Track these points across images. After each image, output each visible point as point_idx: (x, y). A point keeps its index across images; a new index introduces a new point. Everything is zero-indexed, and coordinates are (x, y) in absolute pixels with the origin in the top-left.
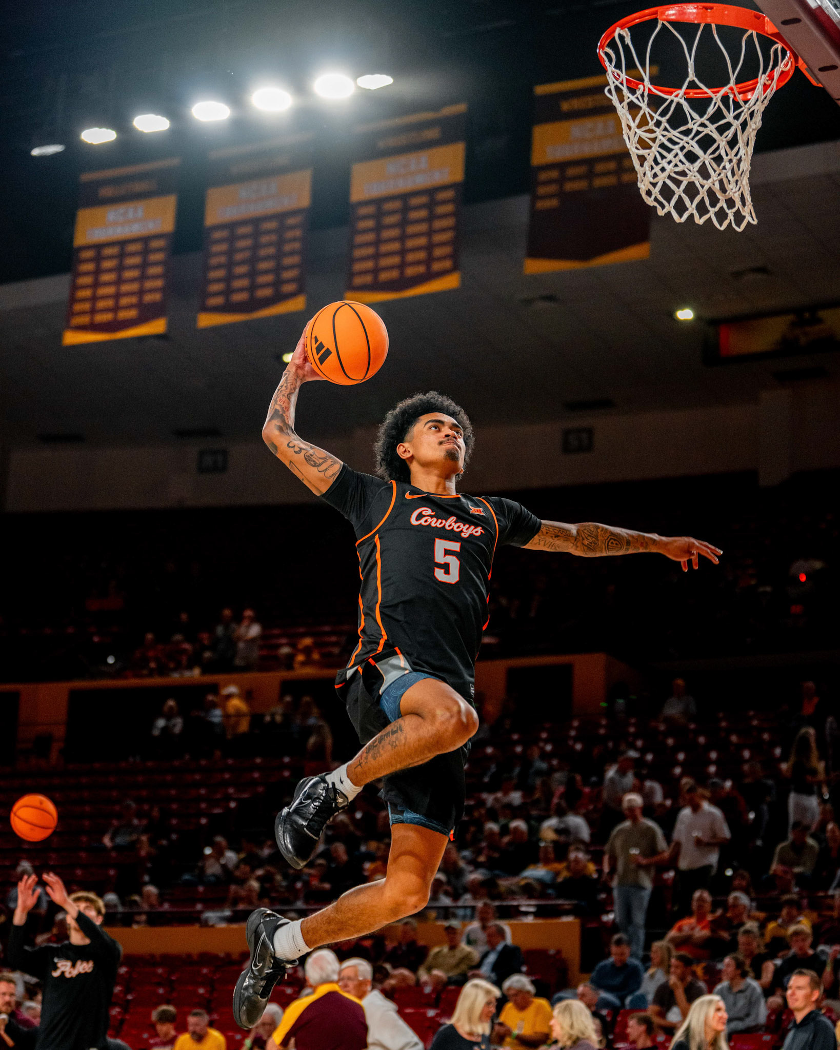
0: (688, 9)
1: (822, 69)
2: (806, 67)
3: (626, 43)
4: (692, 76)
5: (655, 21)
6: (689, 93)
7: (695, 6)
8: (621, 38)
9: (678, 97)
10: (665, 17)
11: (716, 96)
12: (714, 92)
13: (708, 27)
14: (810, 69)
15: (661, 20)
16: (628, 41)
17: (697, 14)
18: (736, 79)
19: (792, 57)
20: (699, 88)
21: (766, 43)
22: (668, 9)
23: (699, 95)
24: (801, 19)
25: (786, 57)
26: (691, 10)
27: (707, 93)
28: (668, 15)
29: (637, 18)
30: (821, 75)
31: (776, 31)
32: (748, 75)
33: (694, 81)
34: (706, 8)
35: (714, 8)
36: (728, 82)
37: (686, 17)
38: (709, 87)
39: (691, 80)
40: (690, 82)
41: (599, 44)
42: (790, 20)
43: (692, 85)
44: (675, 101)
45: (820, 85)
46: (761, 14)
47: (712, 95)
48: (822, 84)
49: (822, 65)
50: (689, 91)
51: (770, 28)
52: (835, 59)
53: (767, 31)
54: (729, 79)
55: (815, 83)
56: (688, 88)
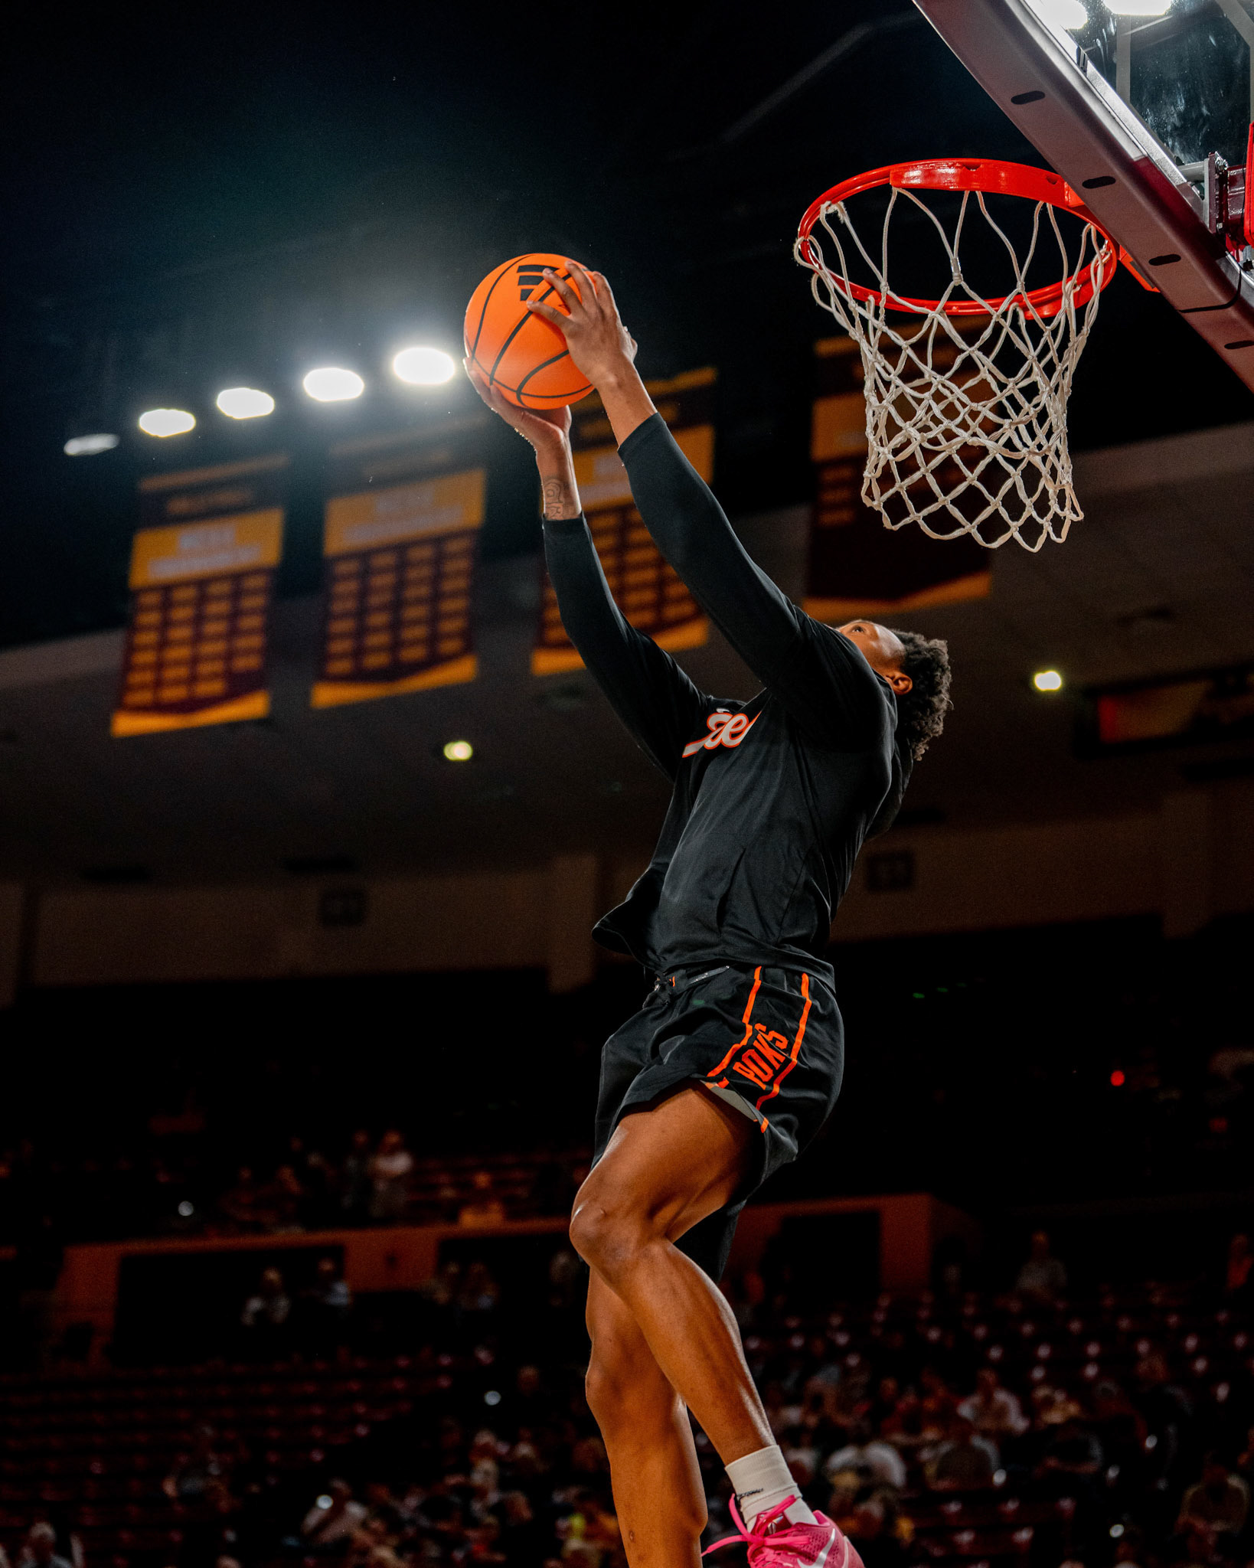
0: (939, 168)
1: (1156, 262)
2: (1132, 259)
3: (842, 222)
4: (957, 279)
5: (886, 190)
6: (951, 308)
7: (950, 164)
8: (832, 218)
9: (937, 316)
10: (904, 182)
11: (997, 311)
12: (993, 306)
13: (973, 196)
14: (1137, 263)
15: (895, 186)
16: (845, 218)
17: (954, 175)
18: (1025, 280)
19: (1112, 245)
20: (970, 299)
21: (1071, 224)
22: (907, 169)
23: (971, 311)
24: (1113, 176)
25: (1104, 246)
26: (947, 172)
27: (983, 308)
28: (909, 179)
29: (857, 183)
30: (1153, 270)
31: (1081, 201)
32: (1045, 275)
33: (960, 286)
34: (968, 167)
35: (981, 166)
36: (1015, 288)
37: (936, 181)
38: (984, 297)
39: (957, 285)
40: (955, 288)
41: (799, 230)
42: (1098, 179)
43: (958, 295)
44: (929, 316)
45: (1156, 290)
46: (1053, 174)
47: (991, 310)
48: (1158, 288)
49: (1155, 256)
50: (951, 304)
51: (1071, 198)
52: (1174, 243)
53: (1068, 202)
54: (1015, 281)
55: (1147, 286)
56: (950, 299)
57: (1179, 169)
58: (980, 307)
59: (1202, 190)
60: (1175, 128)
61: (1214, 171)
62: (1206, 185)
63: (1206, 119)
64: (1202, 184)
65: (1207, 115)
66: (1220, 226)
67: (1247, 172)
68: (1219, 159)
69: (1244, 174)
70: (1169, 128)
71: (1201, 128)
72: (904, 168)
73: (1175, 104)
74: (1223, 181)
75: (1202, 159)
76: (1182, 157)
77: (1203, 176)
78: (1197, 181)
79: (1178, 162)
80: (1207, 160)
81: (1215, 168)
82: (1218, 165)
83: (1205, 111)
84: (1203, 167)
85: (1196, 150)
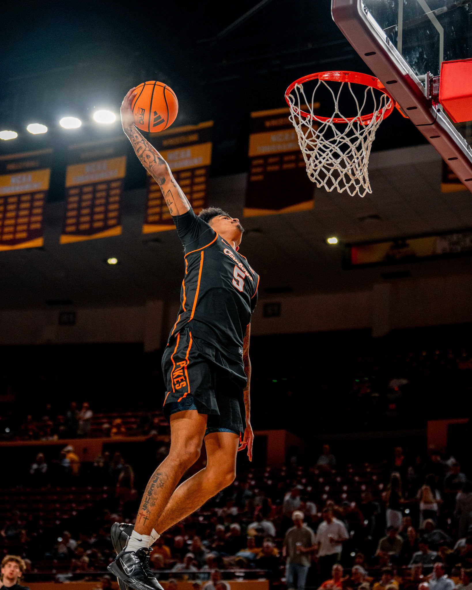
0: (335, 74)
1: (409, 109)
2: (400, 107)
3: (301, 92)
4: (337, 111)
5: (317, 81)
6: (335, 120)
7: (339, 73)
8: (298, 89)
9: (329, 122)
10: (322, 78)
11: (350, 122)
12: (348, 120)
13: (346, 84)
14: (402, 108)
15: (320, 80)
16: (302, 91)
17: (340, 77)
18: (361, 113)
19: (392, 101)
20: (341, 117)
21: (378, 93)
22: (324, 74)
23: (341, 122)
24: (397, 80)
25: (389, 102)
26: (337, 74)
28: (324, 77)
29: (307, 78)
30: (408, 112)
31: (383, 87)
32: (368, 111)
33: (338, 113)
34: (345, 74)
35: (350, 74)
36: (357, 115)
37: (334, 78)
38: (346, 117)
40: (336, 114)
41: (286, 92)
42: (391, 81)
43: (337, 116)
44: (327, 124)
45: (407, 117)
46: (375, 77)
47: (348, 122)
48: (408, 117)
49: (408, 107)
50: (335, 119)
51: (380, 85)
52: (416, 103)
53: (378, 87)
54: (357, 113)
55: (404, 116)
56: (335, 117)
57: (417, 77)
58: (344, 120)
59: (424, 85)
60: (415, 63)
61: (429, 78)
62: (426, 83)
63: (426, 59)
64: (424, 82)
65: (426, 58)
66: (430, 97)
67: (440, 79)
68: (431, 75)
69: (439, 80)
70: (414, 63)
71: (424, 63)
72: (324, 73)
73: (416, 54)
74: (431, 81)
75: (425, 74)
76: (418, 73)
77: (425, 80)
78: (423, 81)
79: (417, 74)
80: (426, 75)
81: (428, 77)
83: (425, 56)
84: (425, 76)
85: (422, 70)
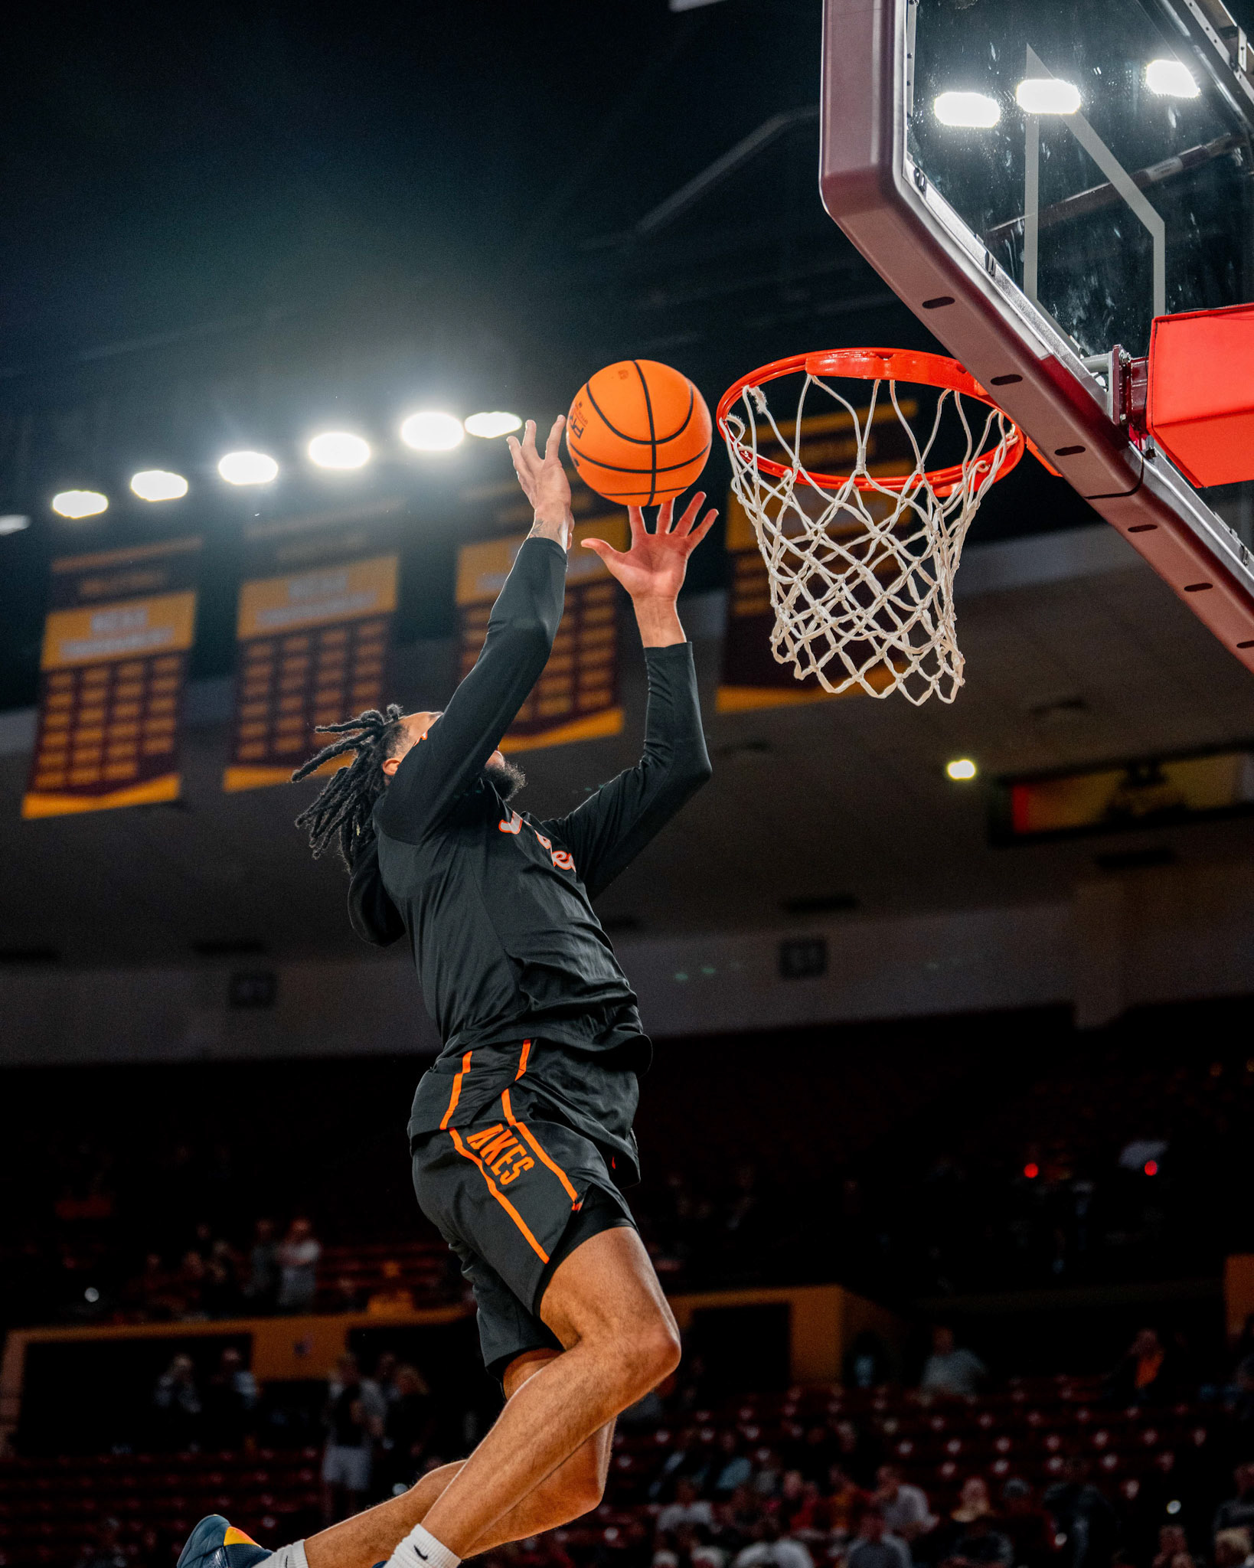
0: (854, 356)
1: (1061, 452)
2: (1038, 448)
3: (759, 407)
4: (860, 466)
5: (802, 375)
6: (863, 485)
7: (864, 353)
8: (752, 399)
10: (814, 370)
13: (885, 384)
14: (1043, 450)
15: (809, 374)
16: (762, 407)
17: (868, 364)
19: (1019, 430)
21: (977, 410)
22: (823, 357)
24: (1020, 374)
25: (1011, 431)
26: (861, 358)
28: (820, 367)
29: (773, 370)
30: (1059, 460)
31: (989, 391)
34: (882, 356)
35: (894, 355)
36: (915, 469)
37: (851, 369)
41: (718, 411)
42: (1006, 377)
45: (1060, 475)
48: (1061, 473)
49: (1061, 447)
51: (980, 389)
52: (1081, 436)
53: (976, 391)
54: (915, 464)
55: (1052, 471)
57: (1083, 362)
59: (1106, 381)
60: (1080, 320)
61: (1118, 363)
62: (1110, 376)
63: (1111, 311)
64: (1106, 375)
65: (1112, 306)
66: (1123, 417)
67: (1150, 365)
68: (1124, 354)
69: (1146, 367)
70: (1075, 322)
71: (1106, 319)
72: (820, 355)
73: (1080, 297)
74: (1126, 374)
75: (1107, 352)
76: (1087, 349)
77: (1107, 368)
78: (1102, 372)
79: (1081, 354)
80: (1111, 353)
81: (1116, 358)
82: (1122, 358)
83: (1109, 302)
84: (1106, 359)
85: (1100, 340)
